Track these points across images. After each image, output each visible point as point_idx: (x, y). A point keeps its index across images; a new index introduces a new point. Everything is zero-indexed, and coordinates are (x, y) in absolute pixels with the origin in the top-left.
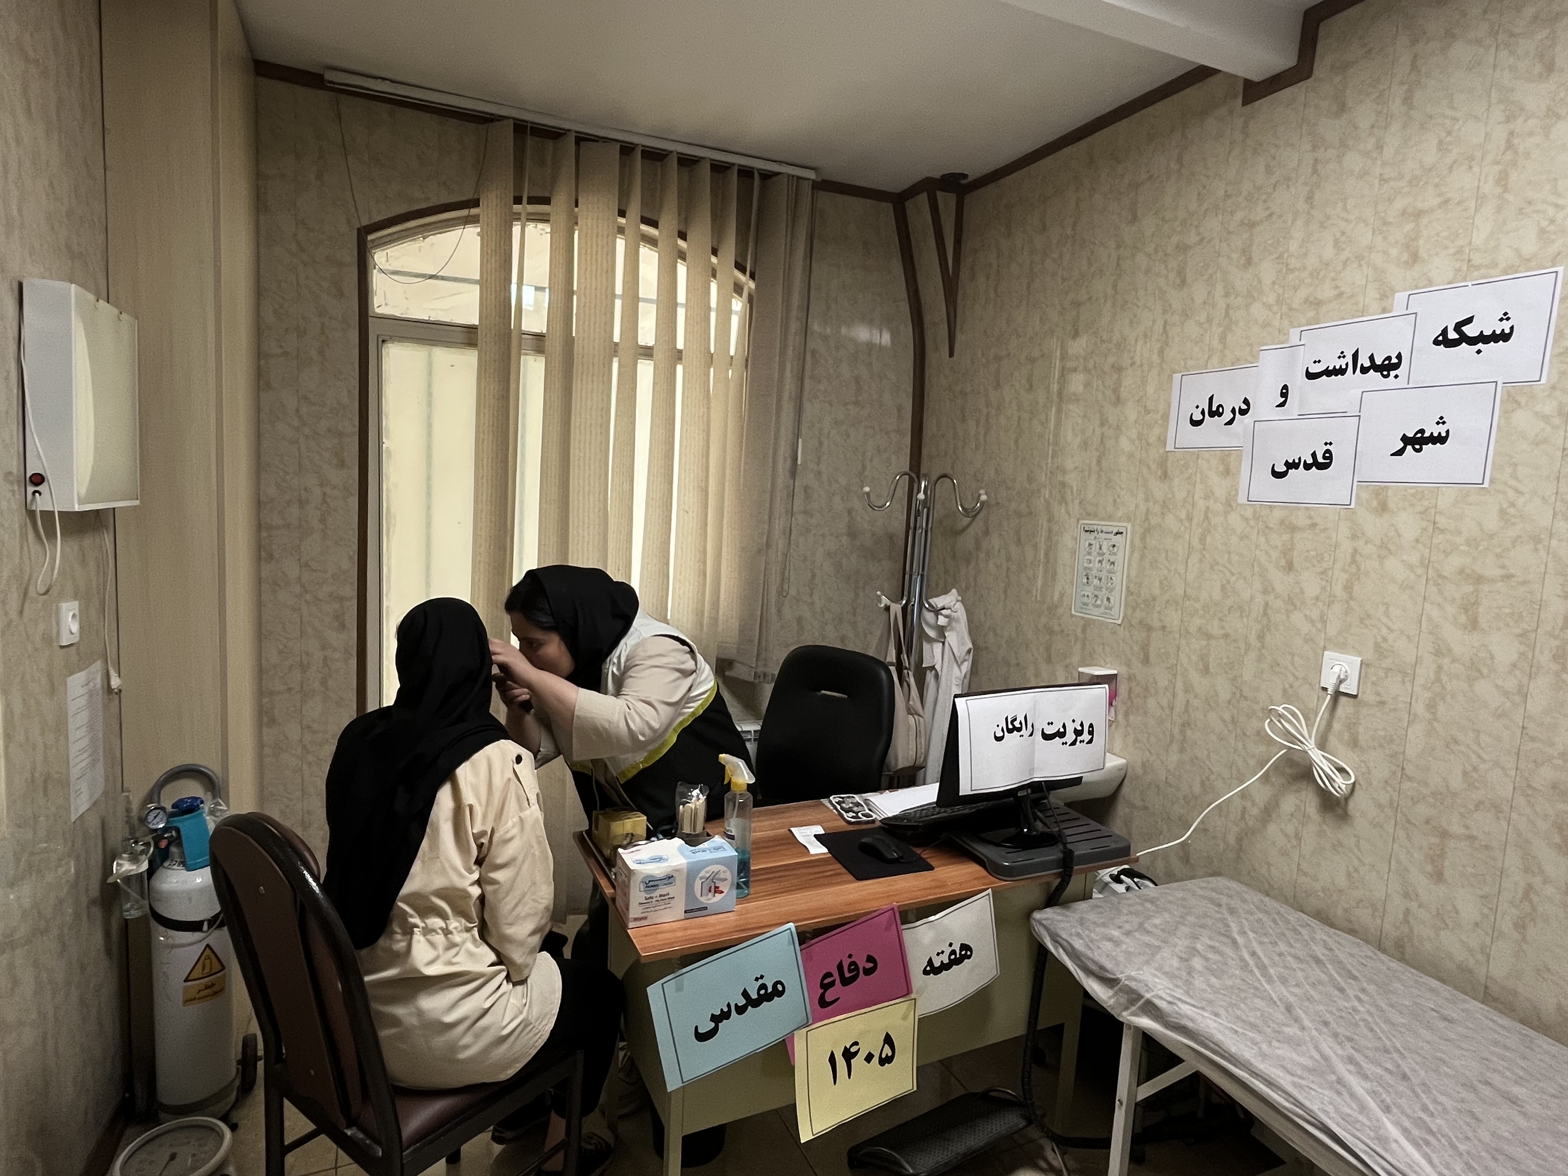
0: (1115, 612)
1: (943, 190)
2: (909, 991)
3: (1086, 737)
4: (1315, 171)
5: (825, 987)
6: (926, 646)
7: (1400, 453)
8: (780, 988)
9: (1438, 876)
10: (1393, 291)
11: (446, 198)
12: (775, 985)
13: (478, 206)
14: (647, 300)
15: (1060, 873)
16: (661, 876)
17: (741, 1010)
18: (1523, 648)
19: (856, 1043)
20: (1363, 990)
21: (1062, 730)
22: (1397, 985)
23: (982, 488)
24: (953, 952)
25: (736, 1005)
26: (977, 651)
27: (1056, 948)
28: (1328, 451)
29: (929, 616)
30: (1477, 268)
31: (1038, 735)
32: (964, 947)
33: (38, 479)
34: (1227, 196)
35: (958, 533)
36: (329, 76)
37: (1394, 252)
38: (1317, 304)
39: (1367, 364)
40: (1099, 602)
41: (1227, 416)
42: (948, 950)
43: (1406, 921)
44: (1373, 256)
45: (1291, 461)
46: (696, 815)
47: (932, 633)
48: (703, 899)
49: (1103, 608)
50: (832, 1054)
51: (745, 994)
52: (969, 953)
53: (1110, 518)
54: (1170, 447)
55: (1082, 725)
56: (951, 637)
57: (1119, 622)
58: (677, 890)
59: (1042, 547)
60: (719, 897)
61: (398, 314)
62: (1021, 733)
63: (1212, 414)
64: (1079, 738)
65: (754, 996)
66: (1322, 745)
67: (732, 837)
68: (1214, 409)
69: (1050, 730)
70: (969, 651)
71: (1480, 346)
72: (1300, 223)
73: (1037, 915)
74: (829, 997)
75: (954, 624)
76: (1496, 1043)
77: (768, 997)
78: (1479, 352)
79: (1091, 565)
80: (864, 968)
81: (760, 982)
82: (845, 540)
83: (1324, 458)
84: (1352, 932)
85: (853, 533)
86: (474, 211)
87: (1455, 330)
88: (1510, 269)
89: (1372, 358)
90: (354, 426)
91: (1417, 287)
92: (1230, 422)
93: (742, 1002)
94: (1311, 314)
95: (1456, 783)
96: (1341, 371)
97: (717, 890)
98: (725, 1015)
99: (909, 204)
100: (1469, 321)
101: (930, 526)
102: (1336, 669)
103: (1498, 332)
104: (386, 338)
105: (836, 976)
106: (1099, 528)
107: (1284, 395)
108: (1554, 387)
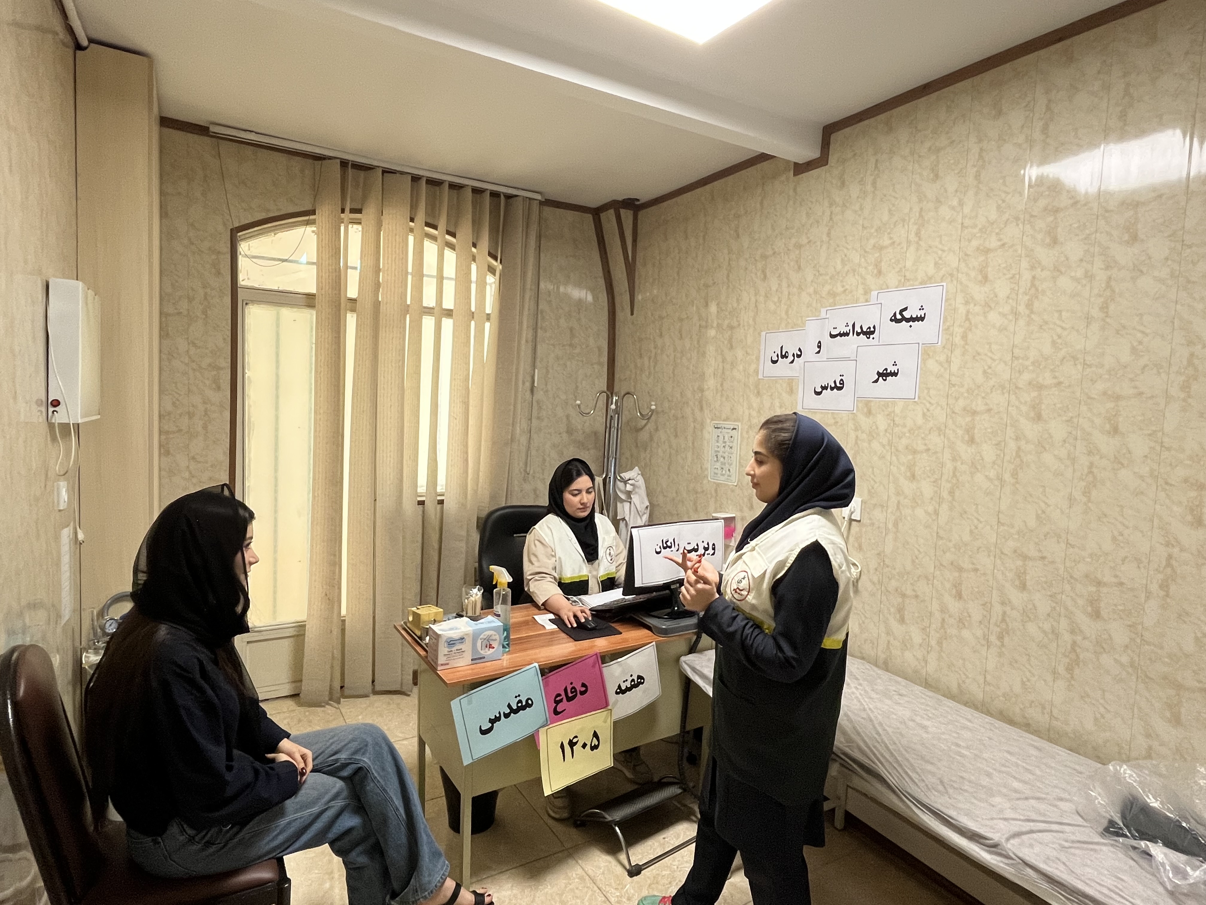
0: (733, 478)
1: (624, 209)
2: (607, 704)
3: (711, 551)
4: (831, 219)
5: (557, 702)
6: (619, 505)
7: (876, 381)
8: (530, 702)
9: (902, 620)
10: (871, 290)
11: (292, 209)
12: (527, 701)
13: (315, 214)
14: (428, 276)
16: (457, 638)
17: (507, 716)
18: (935, 489)
19: (576, 737)
20: (860, 685)
21: (696, 547)
22: (879, 681)
23: (653, 401)
25: (504, 713)
26: (652, 507)
27: (694, 676)
28: (842, 380)
29: (620, 485)
30: (908, 280)
32: (640, 677)
33: (56, 403)
34: (787, 228)
35: (638, 430)
36: (213, 128)
37: (870, 268)
38: (834, 295)
39: (859, 331)
40: (724, 472)
41: (791, 358)
42: (630, 679)
43: (888, 648)
44: (860, 269)
45: (824, 385)
46: (475, 604)
47: (623, 496)
48: (482, 652)
49: (726, 476)
50: (562, 743)
51: (509, 706)
52: (642, 681)
53: (729, 419)
54: (760, 377)
55: (708, 544)
56: (635, 498)
57: (735, 484)
58: (467, 647)
59: (690, 438)
60: (492, 650)
61: (257, 286)
62: (671, 549)
63: (783, 357)
64: (707, 552)
65: (515, 707)
67: (499, 616)
68: (783, 354)
70: (647, 507)
71: (911, 323)
72: (824, 247)
73: (683, 658)
74: (559, 710)
75: (637, 490)
77: (523, 708)
78: (911, 326)
79: (719, 449)
80: (580, 691)
81: (518, 698)
82: (565, 435)
83: (840, 384)
84: (863, 658)
85: (570, 431)
86: (312, 217)
87: (899, 314)
89: (861, 327)
90: (227, 362)
91: (881, 289)
92: (792, 362)
93: (508, 711)
94: (831, 301)
95: (909, 567)
96: (847, 334)
97: (491, 647)
98: (497, 719)
99: (603, 216)
100: (905, 309)
101: (620, 426)
103: (919, 316)
104: (248, 302)
105: (563, 696)
106: (723, 426)
107: (819, 347)
108: (944, 347)
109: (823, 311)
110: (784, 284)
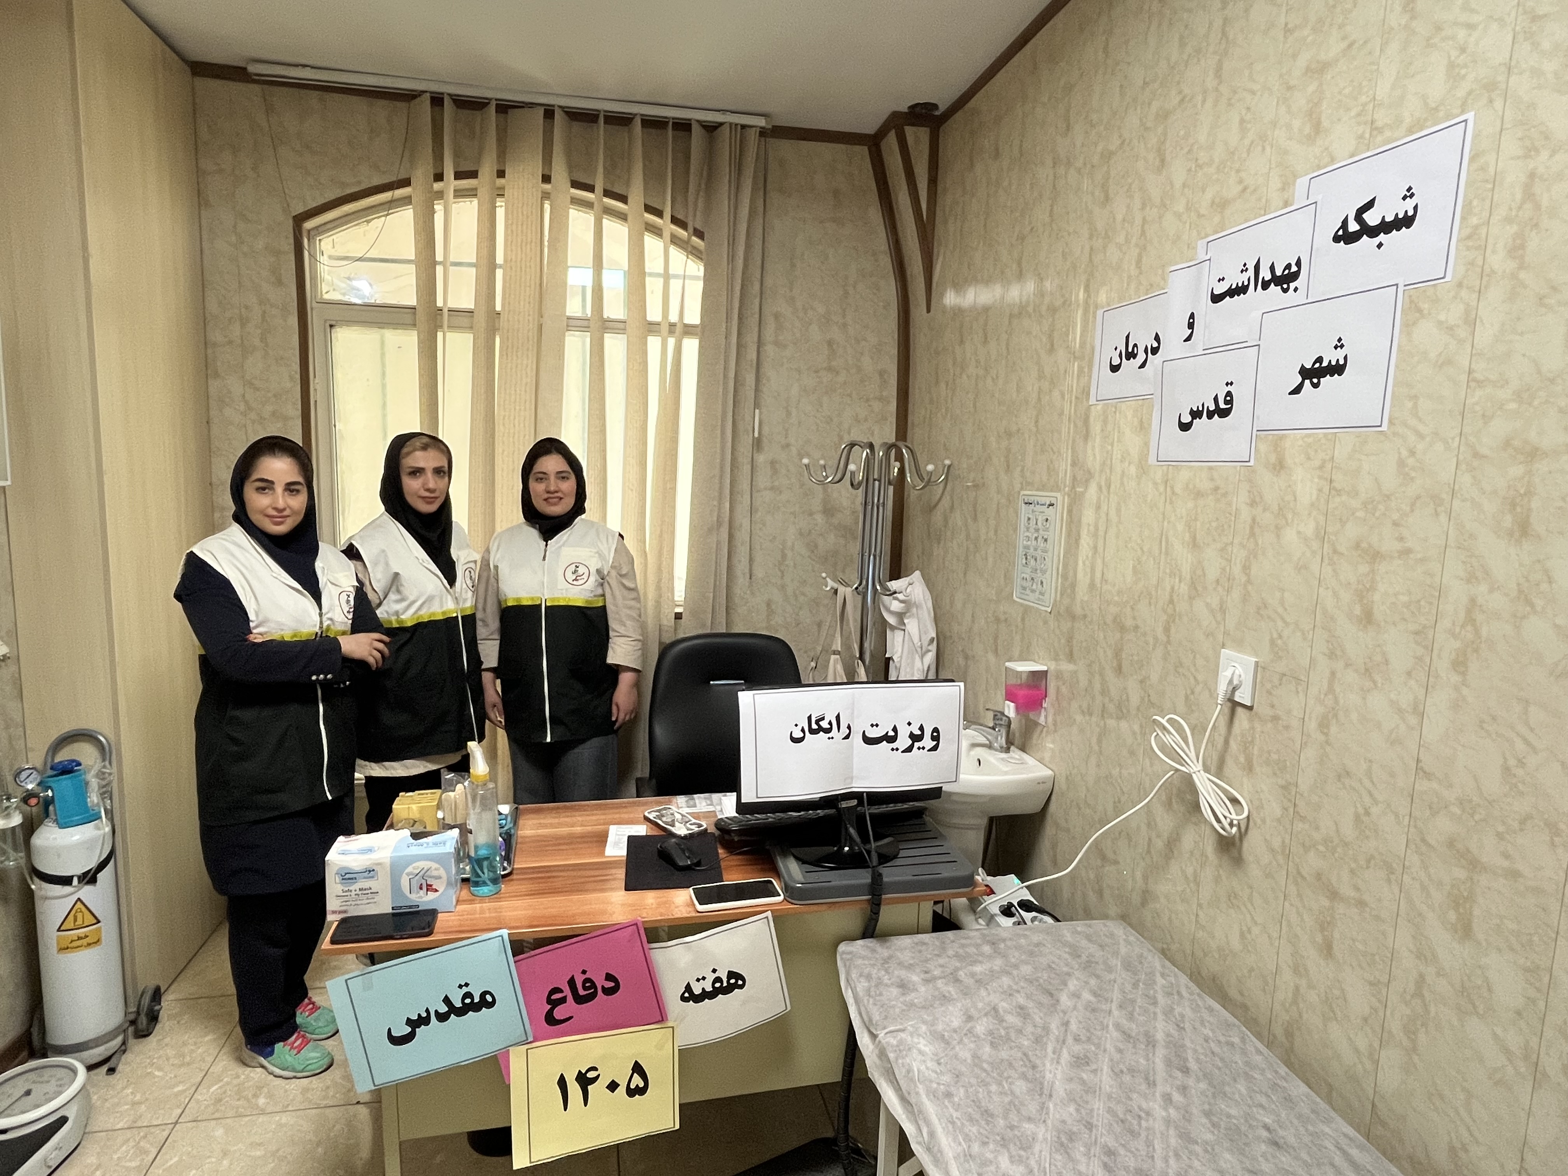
0: (1047, 598)
1: (913, 125)
2: (663, 1018)
3: (928, 742)
4: (1224, 33)
6: (889, 635)
7: (1297, 391)
8: (489, 998)
9: (1327, 950)
10: (1295, 177)
12: (483, 995)
15: (868, 900)
17: (442, 1017)
18: (1420, 651)
19: (594, 1069)
21: (891, 733)
22: (1241, 1086)
24: (718, 980)
25: (436, 1011)
26: (942, 641)
27: (846, 989)
28: (1229, 394)
29: (884, 600)
30: (1380, 130)
31: (857, 738)
32: (731, 975)
34: (1145, 84)
36: (251, 68)
37: (1297, 124)
38: (1221, 205)
39: (1268, 277)
40: (1034, 587)
41: (1141, 357)
42: (711, 977)
44: (1277, 132)
45: (1195, 409)
46: (456, 805)
49: (1037, 593)
50: (562, 1077)
51: (447, 1000)
52: (740, 982)
53: (1043, 488)
54: (1092, 401)
55: (921, 728)
57: (1050, 610)
58: (381, 885)
62: (830, 735)
63: (1129, 356)
64: (917, 745)
65: (458, 1004)
68: (1130, 350)
69: (873, 733)
71: (1382, 237)
72: (1209, 104)
73: (844, 947)
74: (558, 1015)
77: (476, 1007)
78: (1380, 245)
79: (1029, 543)
80: (603, 987)
81: (465, 990)
83: (1226, 402)
85: (829, 511)
87: (1355, 219)
88: (1417, 125)
89: (1272, 268)
91: (1319, 168)
92: (1143, 366)
93: (444, 1009)
94: (1217, 219)
95: (1348, 831)
96: (1241, 290)
97: (429, 888)
98: (423, 1021)
99: (884, 145)
100: (1370, 205)
102: (1228, 674)
103: (1401, 216)
104: (333, 323)
105: (567, 992)
106: (1036, 499)
107: (1191, 326)
108: (1460, 285)
109: (1201, 244)
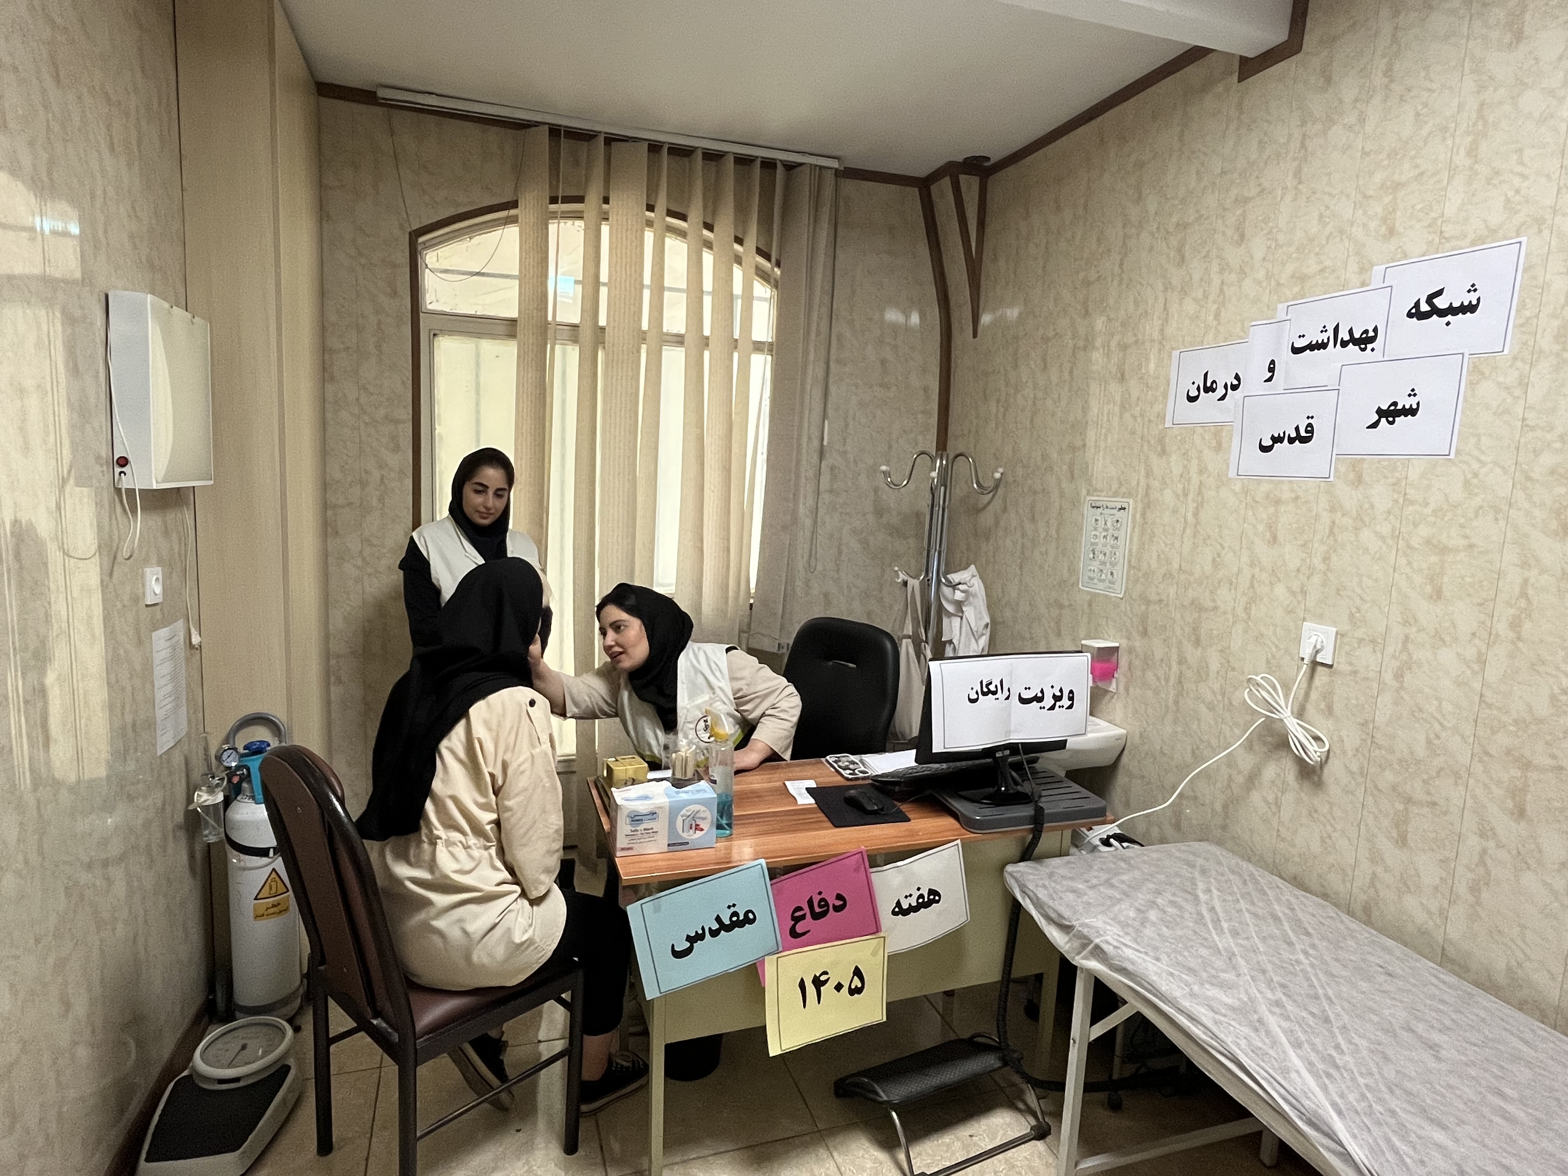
0: (1117, 586)
1: (966, 174)
2: (878, 930)
3: (1066, 702)
4: (1303, 146)
5: (796, 920)
6: (945, 621)
7: (1374, 425)
8: (751, 916)
9: (1402, 841)
10: (1372, 265)
11: (489, 201)
12: (746, 914)
13: (517, 207)
14: (672, 290)
15: (1031, 829)
16: (645, 812)
17: (714, 933)
18: (1482, 617)
19: (825, 973)
20: (1313, 946)
21: (1040, 695)
22: (1351, 942)
23: (1001, 467)
24: (921, 896)
25: (710, 928)
26: (994, 626)
27: (1023, 898)
28: (1310, 425)
29: (946, 591)
30: (1448, 240)
31: (1015, 699)
32: (932, 892)
33: (124, 462)
34: (1224, 173)
35: (979, 510)
36: (382, 93)
37: (1373, 225)
38: (1302, 278)
39: (1347, 338)
40: (1103, 576)
41: (1220, 391)
42: (916, 894)
43: (1372, 884)
44: (1354, 229)
45: (1276, 435)
46: (686, 760)
47: (950, 608)
48: (685, 835)
49: (1107, 582)
50: (802, 981)
51: (718, 919)
52: (937, 898)
53: (1112, 494)
54: (1168, 424)
55: (1061, 690)
56: (969, 611)
57: (1121, 596)
58: (660, 825)
59: (1054, 523)
61: (448, 310)
62: (996, 696)
63: (1207, 390)
64: (1058, 704)
65: (727, 922)
66: (1300, 714)
68: (1209, 385)
69: (1027, 695)
70: (987, 626)
71: (1449, 318)
72: (1288, 198)
73: (1010, 868)
74: (799, 928)
75: (971, 599)
76: (1432, 997)
77: (741, 924)
78: (1448, 324)
79: (1097, 540)
80: (834, 905)
81: (732, 909)
82: (870, 517)
83: (1307, 432)
84: (1325, 896)
85: (879, 512)
86: (513, 212)
87: (1426, 302)
88: (1479, 240)
89: (1351, 332)
90: (408, 414)
91: (1394, 261)
92: (1223, 398)
93: (715, 926)
94: (1296, 289)
95: (1421, 751)
96: (1323, 346)
97: (698, 828)
98: (700, 937)
99: (934, 188)
100: (1439, 293)
101: (947, 503)
102: (1313, 639)
103: (1466, 303)
104: (436, 332)
105: (807, 910)
106: (1105, 504)
107: (1272, 370)
108: (1515, 358)
109: (1281, 307)
110: (1215, 268)
